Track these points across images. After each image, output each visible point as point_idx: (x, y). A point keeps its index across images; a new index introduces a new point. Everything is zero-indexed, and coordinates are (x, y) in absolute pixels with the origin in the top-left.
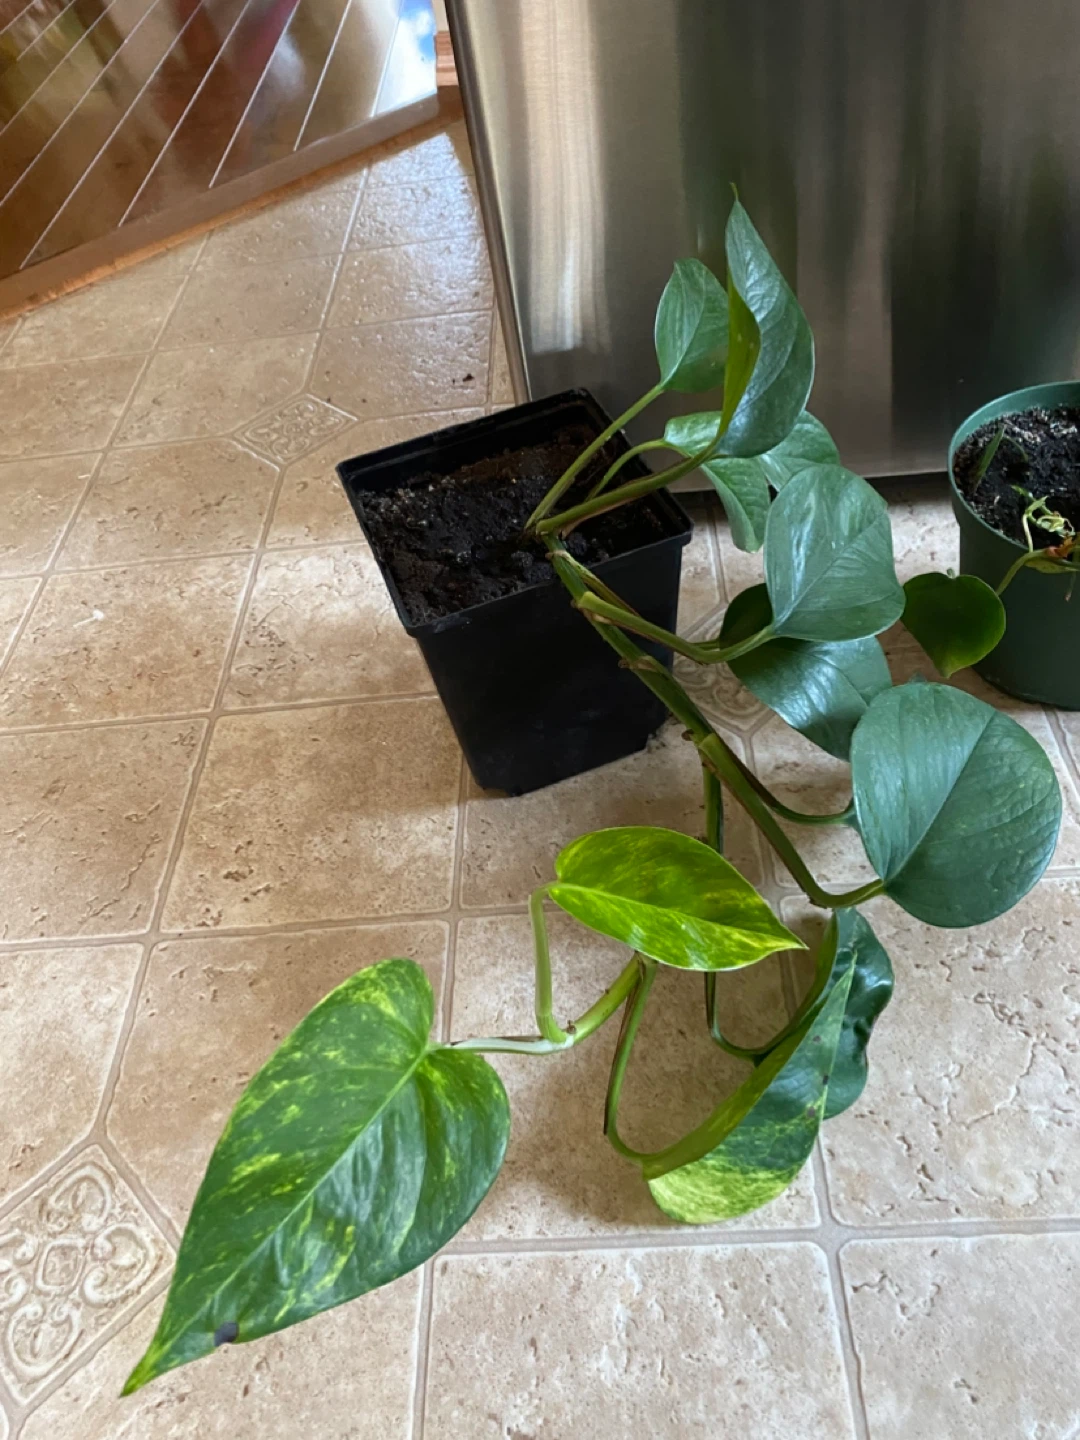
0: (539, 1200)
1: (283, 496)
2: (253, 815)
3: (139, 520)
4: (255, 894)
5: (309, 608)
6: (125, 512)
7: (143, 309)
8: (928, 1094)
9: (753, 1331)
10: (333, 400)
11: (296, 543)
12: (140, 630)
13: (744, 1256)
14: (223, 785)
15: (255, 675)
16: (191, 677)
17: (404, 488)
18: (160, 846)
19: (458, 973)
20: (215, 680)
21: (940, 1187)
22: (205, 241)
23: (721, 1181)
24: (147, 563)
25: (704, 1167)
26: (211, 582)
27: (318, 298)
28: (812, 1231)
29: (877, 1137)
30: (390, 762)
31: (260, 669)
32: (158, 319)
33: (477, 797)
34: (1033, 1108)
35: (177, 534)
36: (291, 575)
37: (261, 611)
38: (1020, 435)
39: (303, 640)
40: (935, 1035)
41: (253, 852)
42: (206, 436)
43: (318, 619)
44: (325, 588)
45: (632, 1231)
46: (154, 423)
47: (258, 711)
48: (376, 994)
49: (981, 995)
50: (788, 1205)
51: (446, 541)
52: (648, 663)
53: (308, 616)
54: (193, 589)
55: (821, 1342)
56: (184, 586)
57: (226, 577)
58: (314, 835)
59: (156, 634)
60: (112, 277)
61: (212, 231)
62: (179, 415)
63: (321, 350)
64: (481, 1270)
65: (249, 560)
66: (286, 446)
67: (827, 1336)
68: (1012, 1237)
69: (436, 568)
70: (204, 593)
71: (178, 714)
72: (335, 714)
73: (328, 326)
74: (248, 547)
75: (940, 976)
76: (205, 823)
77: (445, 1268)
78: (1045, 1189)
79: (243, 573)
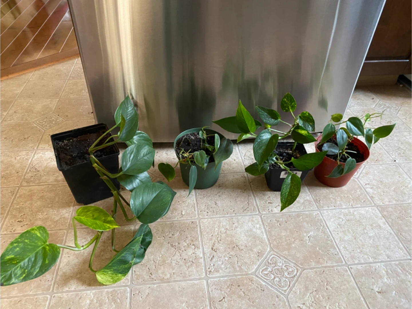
0: (76, 283)
1: (44, 137)
2: (26, 208)
3: (7, 141)
4: (24, 225)
5: (46, 163)
6: (4, 139)
7: (15, 88)
8: (155, 260)
9: (113, 303)
10: (60, 115)
11: (45, 148)
12: (4, 167)
13: (114, 291)
14: (20, 202)
15: (31, 178)
16: (15, 178)
17: (66, 140)
18: (3, 215)
19: (67, 241)
20: (21, 179)
21: (153, 277)
22: (33, 72)
23: (111, 276)
24: (8, 151)
25: (108, 273)
26: (23, 156)
27: (60, 90)
28: (128, 285)
29: (144, 268)
30: (59, 198)
31: (32, 177)
32: (18, 91)
33: (77, 205)
34: (173, 262)
35: (16, 145)
36: (43, 155)
37: (34, 163)
38: (191, 137)
39: (43, 171)
40: (159, 250)
41: (25, 217)
42: (27, 122)
43: (48, 166)
44: (50, 159)
45: (93, 287)
46: (14, 117)
47: (30, 186)
48: (36, 232)
49: (169, 242)
50: (124, 281)
51: (72, 152)
52: (105, 177)
53: (45, 165)
54: (19, 158)
55: (125, 304)
56: (16, 157)
57: (27, 155)
58: (39, 213)
59: (8, 168)
60: (7, 79)
61: (36, 70)
62: (21, 116)
63: (58, 103)
64: (61, 296)
65: (33, 152)
66: (46, 125)
67: (127, 303)
68: (163, 284)
69: (69, 157)
70: (21, 159)
71: (11, 186)
72: (48, 187)
73: (61, 97)
74: (33, 149)
75: (162, 239)
76: (14, 210)
77: (54, 297)
78: (171, 276)
79: (31, 155)
